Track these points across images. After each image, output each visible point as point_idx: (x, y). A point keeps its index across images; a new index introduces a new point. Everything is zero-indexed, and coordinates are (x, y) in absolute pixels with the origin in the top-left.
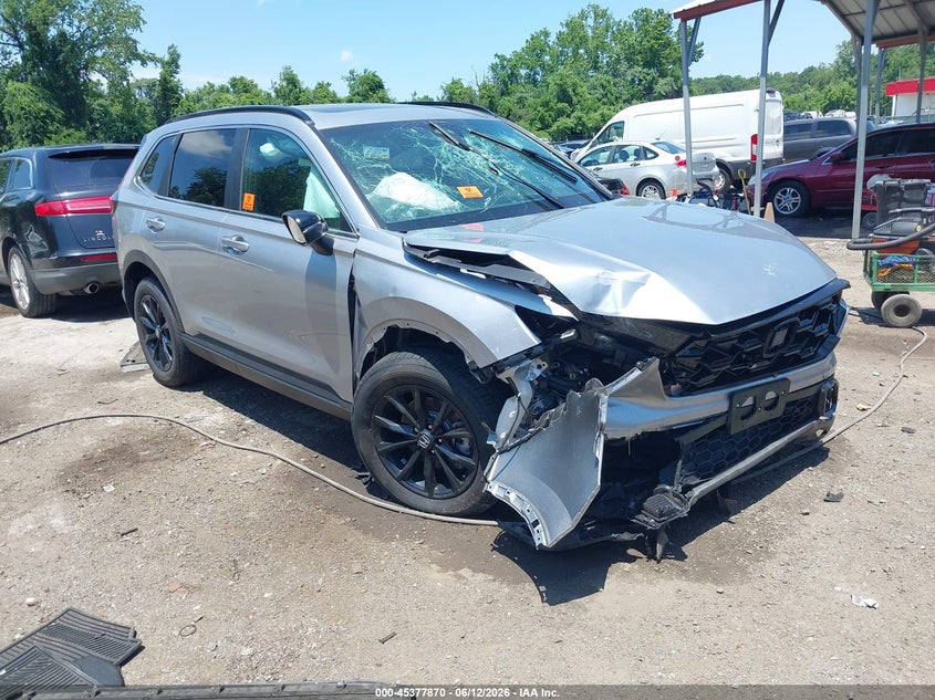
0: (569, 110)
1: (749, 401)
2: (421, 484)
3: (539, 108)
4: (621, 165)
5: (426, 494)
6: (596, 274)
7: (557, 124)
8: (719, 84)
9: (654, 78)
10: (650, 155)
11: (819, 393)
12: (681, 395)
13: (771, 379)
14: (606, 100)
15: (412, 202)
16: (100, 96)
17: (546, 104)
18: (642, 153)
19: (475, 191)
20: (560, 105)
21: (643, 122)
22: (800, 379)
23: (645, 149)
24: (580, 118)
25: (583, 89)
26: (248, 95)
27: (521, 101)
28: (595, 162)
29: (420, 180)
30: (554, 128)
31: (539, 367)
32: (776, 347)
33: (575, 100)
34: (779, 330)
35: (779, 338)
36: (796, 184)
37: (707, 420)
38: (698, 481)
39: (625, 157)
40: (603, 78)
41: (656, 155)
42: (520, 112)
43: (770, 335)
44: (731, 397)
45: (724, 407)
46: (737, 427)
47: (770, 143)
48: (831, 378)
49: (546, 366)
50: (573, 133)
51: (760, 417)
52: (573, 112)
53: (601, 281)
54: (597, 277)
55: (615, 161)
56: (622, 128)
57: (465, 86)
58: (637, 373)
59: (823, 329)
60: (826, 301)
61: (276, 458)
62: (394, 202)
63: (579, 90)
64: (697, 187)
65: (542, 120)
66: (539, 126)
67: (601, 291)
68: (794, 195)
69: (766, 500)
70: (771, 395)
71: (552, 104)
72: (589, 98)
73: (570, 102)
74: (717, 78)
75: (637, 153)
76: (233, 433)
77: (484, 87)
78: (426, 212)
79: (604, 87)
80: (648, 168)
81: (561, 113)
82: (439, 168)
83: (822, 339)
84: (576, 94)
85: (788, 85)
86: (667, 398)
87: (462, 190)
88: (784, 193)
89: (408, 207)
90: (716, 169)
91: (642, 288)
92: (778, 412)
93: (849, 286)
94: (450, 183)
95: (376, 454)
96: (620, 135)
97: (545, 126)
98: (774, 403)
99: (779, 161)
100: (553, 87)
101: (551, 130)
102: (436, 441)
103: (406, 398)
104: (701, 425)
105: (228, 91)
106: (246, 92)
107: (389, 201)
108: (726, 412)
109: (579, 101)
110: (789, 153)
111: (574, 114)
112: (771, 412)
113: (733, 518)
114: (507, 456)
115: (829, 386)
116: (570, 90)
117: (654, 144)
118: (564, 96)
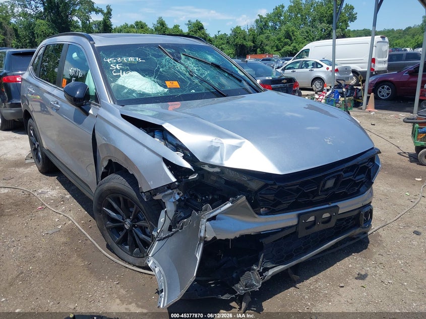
0: (290, 42)
1: (312, 219)
2: (127, 247)
3: (276, 41)
4: (305, 70)
5: (130, 253)
6: (211, 140)
7: (284, 49)
8: (364, 33)
9: (332, 29)
10: (319, 66)
11: (359, 214)
12: (266, 214)
13: (327, 206)
14: (308, 38)
15: (136, 88)
16: (78, 27)
17: (279, 39)
18: (315, 65)
19: (176, 84)
20: (286, 40)
21: (318, 50)
22: (346, 206)
23: (317, 63)
24: (295, 47)
25: (298, 33)
26: (143, 29)
27: (268, 38)
28: (293, 68)
29: (144, 76)
30: (282, 50)
31: (178, 194)
32: (328, 188)
33: (293, 38)
34: (329, 179)
35: (330, 184)
36: (390, 84)
37: (283, 229)
38: (274, 265)
39: (307, 66)
40: (307, 28)
41: (322, 66)
42: (267, 42)
43: (322, 183)
44: (299, 216)
45: (295, 222)
46: (302, 233)
47: (380, 62)
48: (369, 204)
49: (182, 194)
50: (291, 53)
51: (320, 227)
52: (292, 43)
53: (214, 144)
54: (212, 141)
55: (302, 68)
56: (308, 52)
57: (242, 30)
58: (229, 205)
59: (362, 177)
60: (364, 161)
61: (70, 220)
62: (126, 88)
63: (295, 33)
64: (336, 83)
65: (277, 47)
66: (275, 49)
67: (213, 150)
68: (388, 89)
69: (321, 275)
70: (326, 215)
71: (282, 39)
72: (300, 38)
73: (291, 39)
74: (363, 30)
75: (313, 64)
76: (57, 202)
77: (251, 30)
78: (144, 94)
79: (307, 33)
80: (318, 72)
81: (286, 44)
82: (158, 70)
83: (362, 183)
84: (294, 35)
85: (397, 35)
86: (257, 216)
87: (168, 83)
88: (383, 88)
89: (134, 91)
90: (351, 74)
91: (238, 150)
92: (332, 224)
93: (380, 153)
94: (161, 79)
95: (105, 228)
96: (307, 55)
97: (278, 50)
98: (329, 220)
99: (384, 72)
100: (283, 32)
101: (281, 51)
102: (134, 226)
103: (117, 201)
104: (279, 231)
105: (134, 27)
106: (142, 28)
107: (123, 87)
108: (296, 225)
109: (295, 39)
110: (390, 68)
111: (292, 45)
112: (327, 224)
113: (298, 285)
114: (162, 242)
115: (367, 209)
116: (291, 33)
117: (321, 61)
118: (288, 36)
